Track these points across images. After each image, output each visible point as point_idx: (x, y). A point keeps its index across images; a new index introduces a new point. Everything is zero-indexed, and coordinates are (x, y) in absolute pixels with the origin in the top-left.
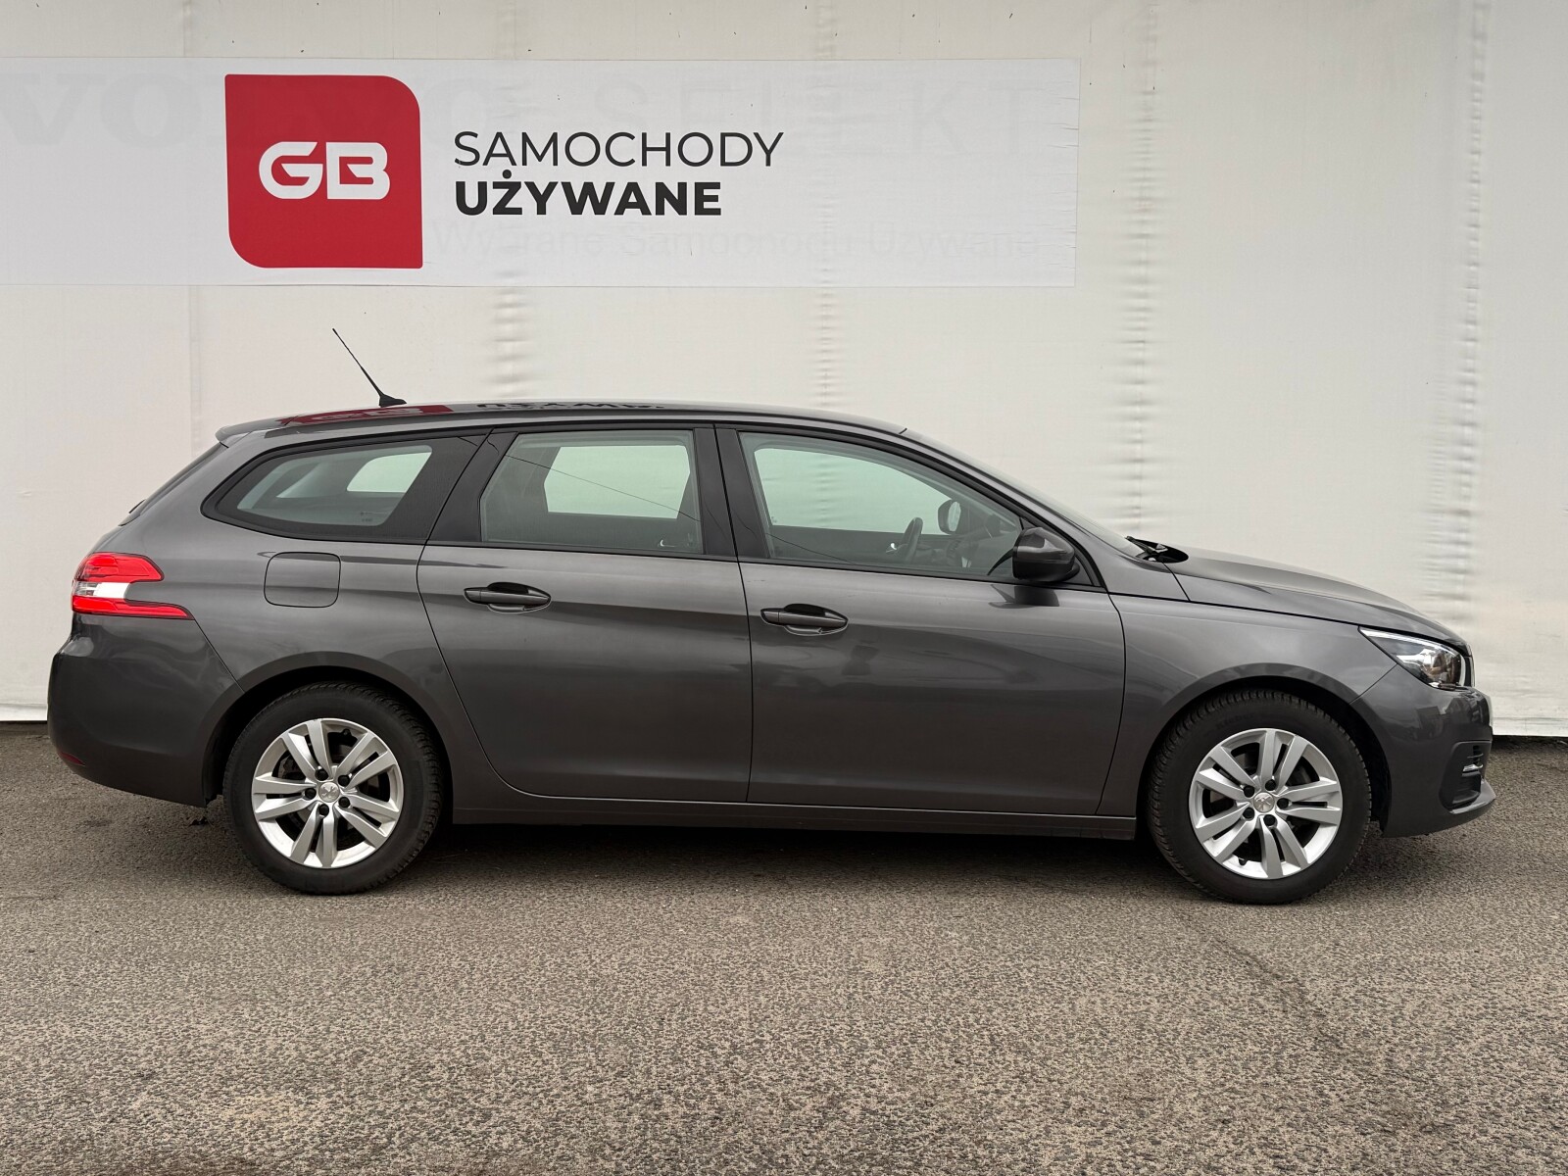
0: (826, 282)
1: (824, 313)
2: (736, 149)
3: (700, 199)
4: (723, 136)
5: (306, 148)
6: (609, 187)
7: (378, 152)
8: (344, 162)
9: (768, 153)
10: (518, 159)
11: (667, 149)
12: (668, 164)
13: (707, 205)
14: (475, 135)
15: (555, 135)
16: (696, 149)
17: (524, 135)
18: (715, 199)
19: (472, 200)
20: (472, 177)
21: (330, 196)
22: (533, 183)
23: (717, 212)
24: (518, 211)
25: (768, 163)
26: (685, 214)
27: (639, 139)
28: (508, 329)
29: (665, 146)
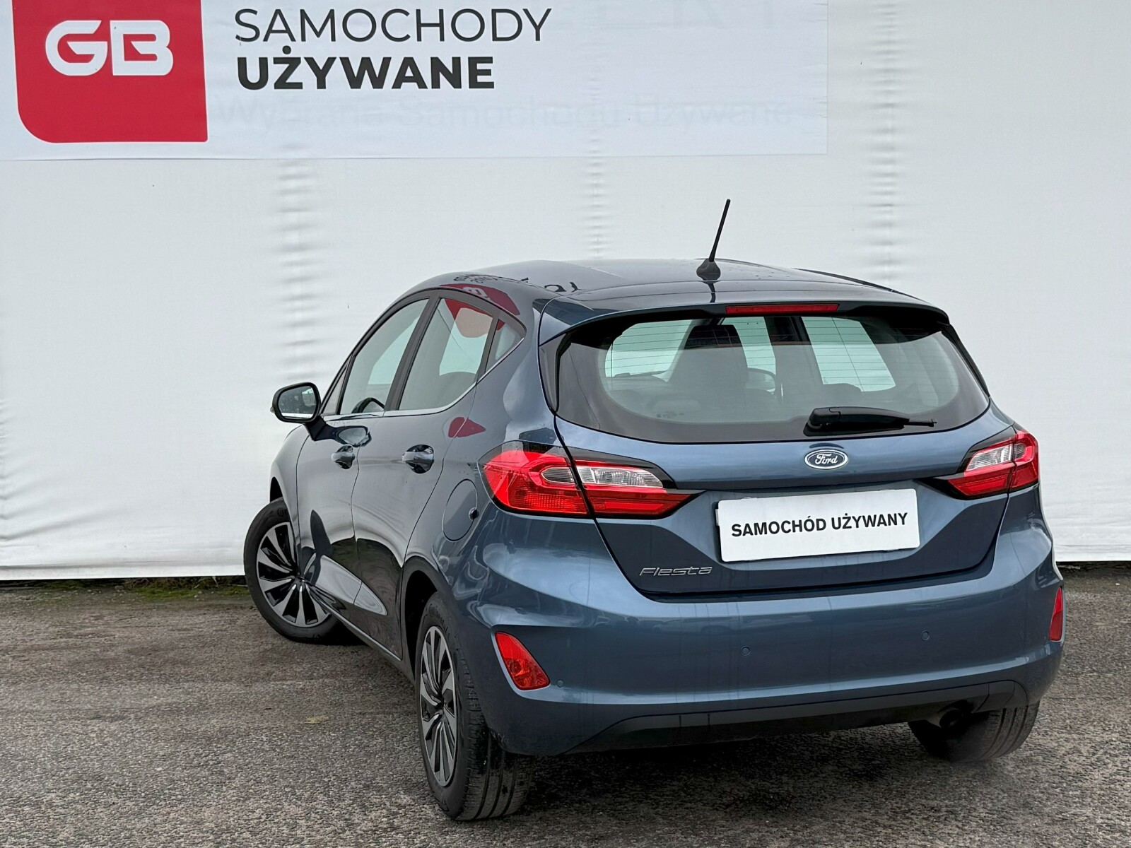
0: (595, 152)
1: (595, 182)
2: (506, 25)
3: (474, 73)
4: (494, 12)
5: (91, 26)
6: (386, 62)
7: (160, 29)
8: (128, 39)
9: (538, 28)
10: (297, 35)
11: (441, 25)
12: (442, 39)
13: (481, 79)
14: (255, 12)
15: (332, 12)
16: (468, 25)
17: (302, 12)
18: (488, 72)
19: (254, 76)
20: (254, 53)
21: (115, 73)
22: (312, 59)
23: (490, 85)
24: (298, 86)
25: (538, 38)
26: (460, 87)
27: (413, 15)
28: (291, 200)
29: (438, 22)
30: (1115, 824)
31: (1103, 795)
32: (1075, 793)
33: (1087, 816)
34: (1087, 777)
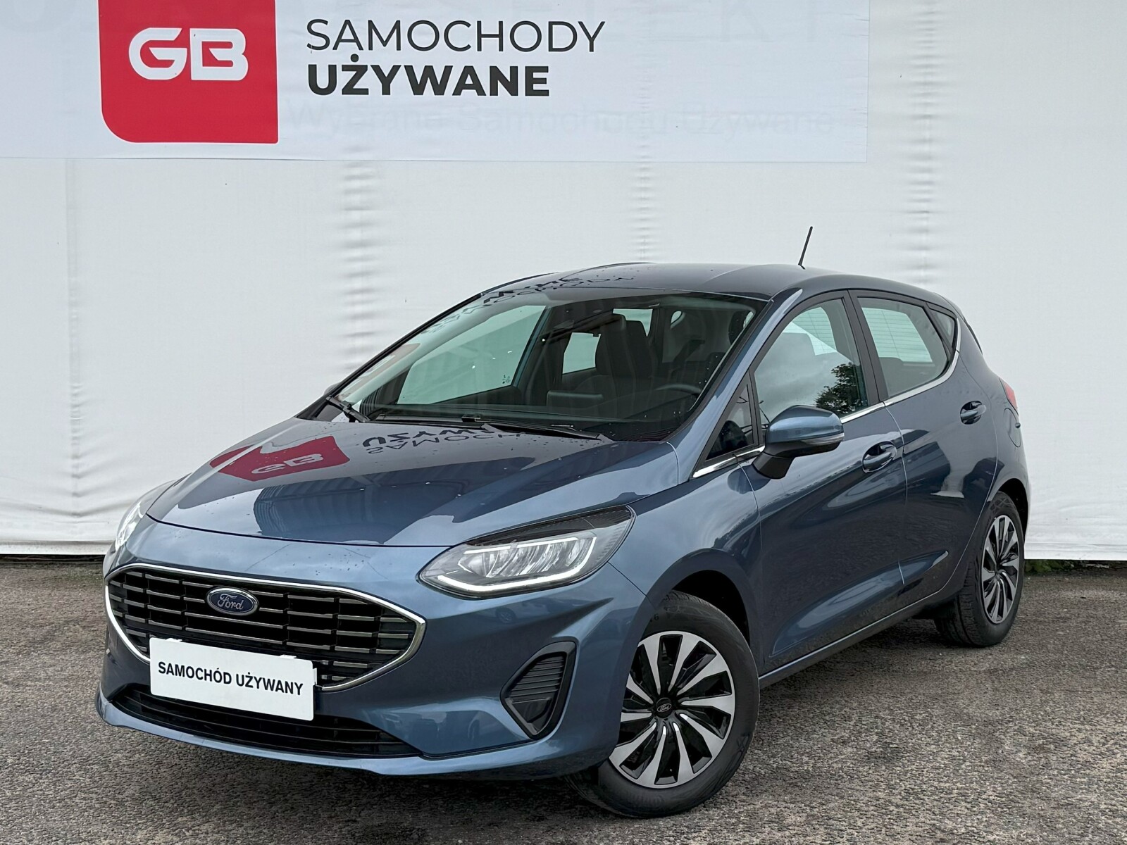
0: (643, 157)
1: (642, 185)
2: (562, 36)
3: (530, 81)
4: (551, 24)
5: (172, 33)
6: (448, 70)
7: (236, 37)
8: (206, 46)
9: (592, 39)
10: (365, 43)
11: (500, 36)
12: (501, 49)
13: (536, 87)
14: (326, 22)
15: (398, 22)
16: (526, 36)
17: (370, 22)
18: (544, 81)
19: (323, 82)
20: (322, 61)
21: (194, 77)
22: (378, 66)
23: (546, 93)
24: (365, 92)
25: (592, 49)
26: (517, 95)
27: (474, 26)
28: (356, 199)
29: (498, 33)
30: (1118, 810)
31: (1109, 783)
32: (1083, 780)
33: (1091, 802)
34: (1095, 766)
